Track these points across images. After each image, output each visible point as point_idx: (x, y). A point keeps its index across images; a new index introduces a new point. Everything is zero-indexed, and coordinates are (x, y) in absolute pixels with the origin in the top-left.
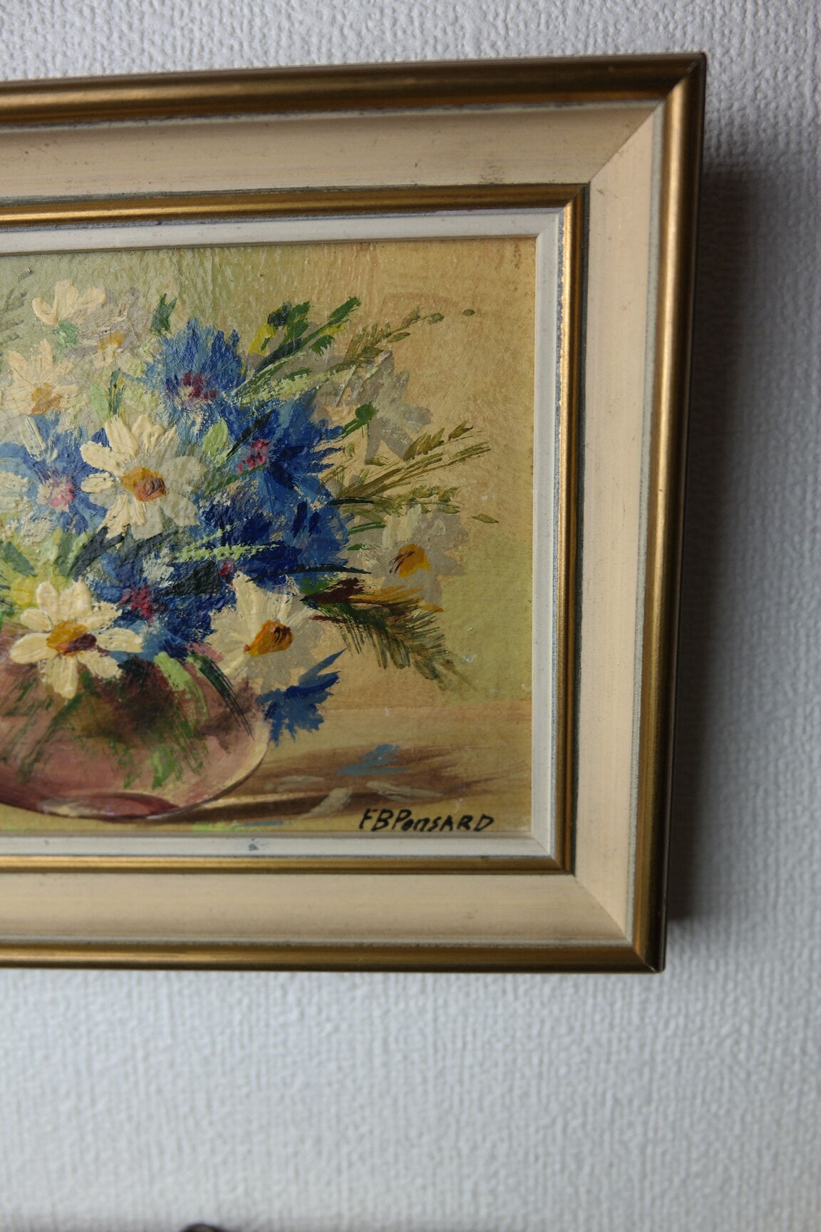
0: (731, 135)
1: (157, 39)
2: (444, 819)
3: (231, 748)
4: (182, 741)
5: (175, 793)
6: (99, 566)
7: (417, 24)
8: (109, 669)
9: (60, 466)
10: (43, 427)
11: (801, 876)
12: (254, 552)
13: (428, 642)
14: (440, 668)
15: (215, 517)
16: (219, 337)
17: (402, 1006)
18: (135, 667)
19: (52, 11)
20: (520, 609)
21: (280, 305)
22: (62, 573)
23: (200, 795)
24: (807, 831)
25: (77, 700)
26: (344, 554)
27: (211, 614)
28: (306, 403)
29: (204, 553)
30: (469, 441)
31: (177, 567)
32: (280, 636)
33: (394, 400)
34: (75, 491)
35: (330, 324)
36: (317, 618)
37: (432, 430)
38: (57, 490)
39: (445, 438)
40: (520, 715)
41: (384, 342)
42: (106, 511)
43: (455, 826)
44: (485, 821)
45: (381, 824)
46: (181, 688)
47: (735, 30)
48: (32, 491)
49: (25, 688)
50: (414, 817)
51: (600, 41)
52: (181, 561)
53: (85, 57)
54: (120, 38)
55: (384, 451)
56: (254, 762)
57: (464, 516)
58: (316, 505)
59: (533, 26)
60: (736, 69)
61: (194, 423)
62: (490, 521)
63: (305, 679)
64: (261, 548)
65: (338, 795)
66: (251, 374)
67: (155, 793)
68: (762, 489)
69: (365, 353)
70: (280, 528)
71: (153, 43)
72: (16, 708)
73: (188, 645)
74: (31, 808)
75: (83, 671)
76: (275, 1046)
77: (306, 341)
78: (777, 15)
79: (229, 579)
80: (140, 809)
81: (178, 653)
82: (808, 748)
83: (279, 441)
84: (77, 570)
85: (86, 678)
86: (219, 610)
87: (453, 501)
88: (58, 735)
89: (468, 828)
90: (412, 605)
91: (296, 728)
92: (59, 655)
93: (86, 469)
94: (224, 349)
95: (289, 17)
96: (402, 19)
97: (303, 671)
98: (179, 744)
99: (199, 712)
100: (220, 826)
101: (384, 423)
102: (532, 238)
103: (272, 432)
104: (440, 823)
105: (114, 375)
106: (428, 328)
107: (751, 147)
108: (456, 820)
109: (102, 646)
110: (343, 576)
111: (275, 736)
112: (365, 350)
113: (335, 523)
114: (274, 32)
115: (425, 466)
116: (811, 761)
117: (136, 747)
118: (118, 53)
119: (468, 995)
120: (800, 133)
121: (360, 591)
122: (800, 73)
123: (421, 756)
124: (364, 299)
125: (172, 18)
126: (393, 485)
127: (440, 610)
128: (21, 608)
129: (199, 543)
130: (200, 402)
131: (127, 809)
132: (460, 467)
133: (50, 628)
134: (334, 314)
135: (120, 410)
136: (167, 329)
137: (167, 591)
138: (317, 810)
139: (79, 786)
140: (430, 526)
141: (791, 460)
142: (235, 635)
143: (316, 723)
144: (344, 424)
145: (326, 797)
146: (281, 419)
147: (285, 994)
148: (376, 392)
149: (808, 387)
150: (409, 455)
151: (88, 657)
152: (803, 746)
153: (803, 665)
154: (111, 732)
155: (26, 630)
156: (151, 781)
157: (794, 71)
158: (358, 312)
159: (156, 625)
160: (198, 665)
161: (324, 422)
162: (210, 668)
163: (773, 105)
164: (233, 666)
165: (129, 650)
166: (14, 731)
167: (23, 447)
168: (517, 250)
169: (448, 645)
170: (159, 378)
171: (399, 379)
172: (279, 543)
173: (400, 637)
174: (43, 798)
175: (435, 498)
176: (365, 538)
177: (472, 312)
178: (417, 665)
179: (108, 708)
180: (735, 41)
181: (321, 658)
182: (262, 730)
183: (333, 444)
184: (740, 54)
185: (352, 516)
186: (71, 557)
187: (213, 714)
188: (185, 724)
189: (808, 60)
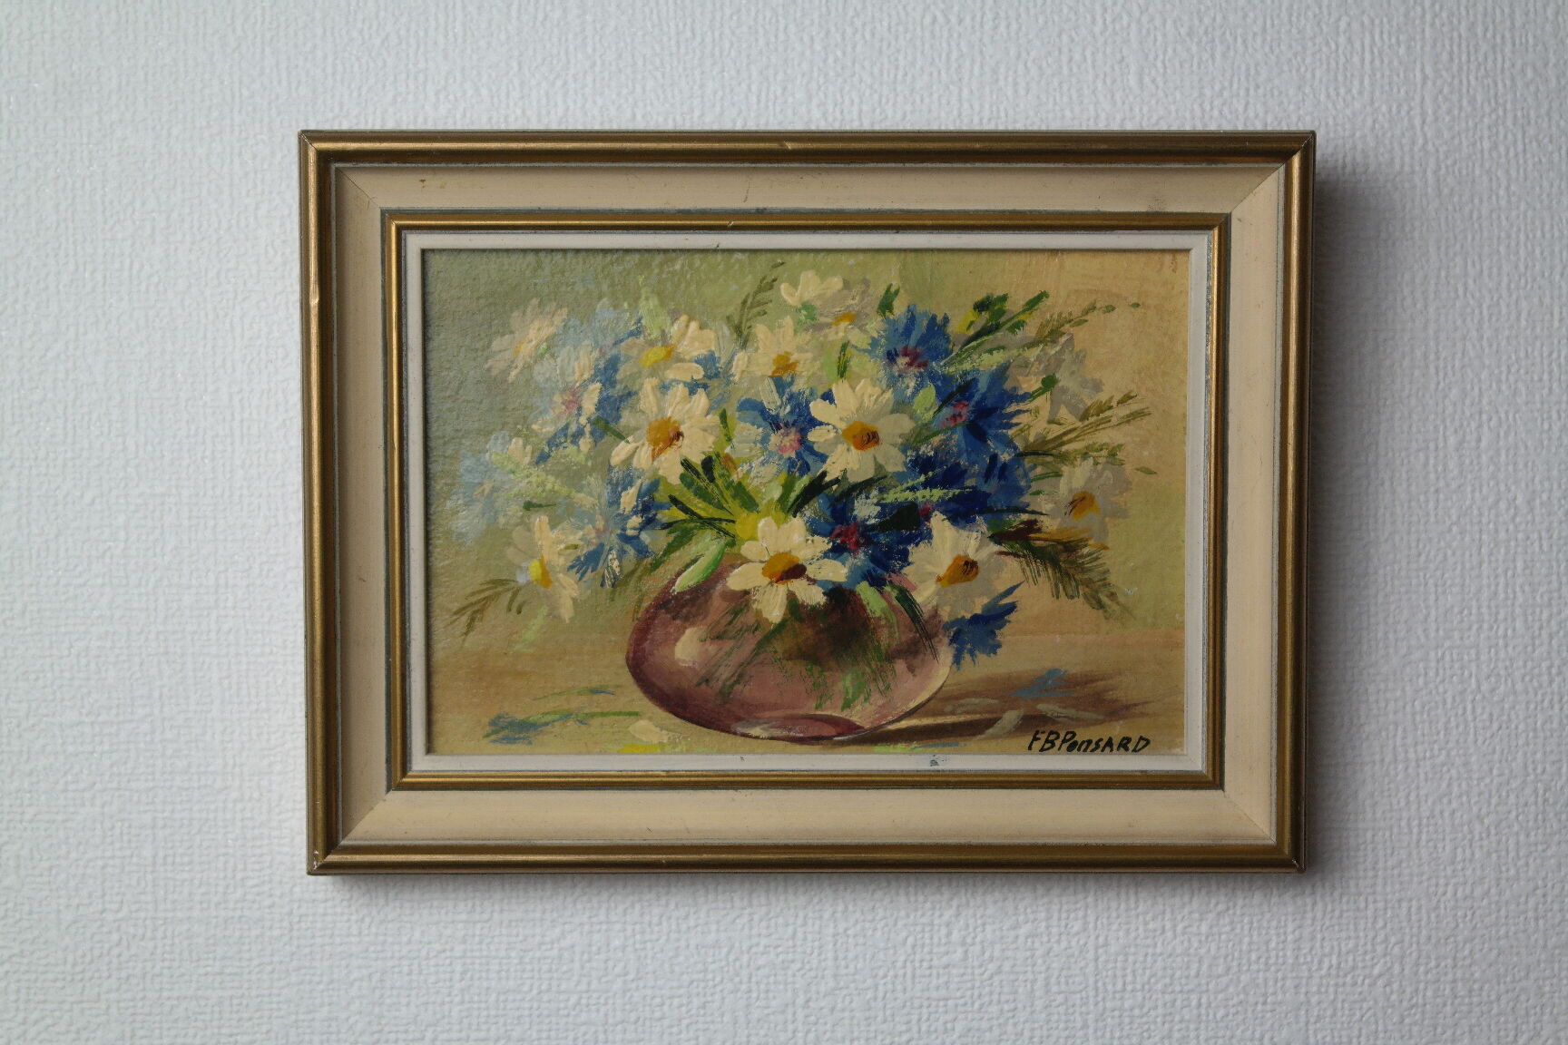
0: (1354, 159)
1: (867, 63)
2: (1105, 740)
3: (917, 671)
4: (873, 663)
5: (861, 715)
6: (816, 505)
7: (1089, 61)
8: (814, 596)
9: (791, 420)
10: (780, 385)
11: (1442, 812)
12: (950, 495)
13: (1095, 576)
14: (1105, 600)
15: (921, 464)
16: (934, 318)
17: (1064, 944)
18: (839, 596)
19: (776, 36)
20: (1175, 546)
21: (984, 295)
22: (783, 509)
23: (885, 716)
24: (1445, 769)
25: (781, 626)
26: (1026, 499)
27: (909, 548)
28: (1001, 374)
29: (909, 496)
30: (1134, 406)
31: (884, 506)
32: (967, 568)
33: (1073, 373)
34: (803, 441)
35: (1024, 311)
36: (1001, 553)
37: (1103, 397)
38: (786, 439)
39: (1114, 403)
40: (1175, 644)
41: (1067, 326)
42: (827, 457)
43: (1115, 747)
44: (1142, 743)
45: (1048, 745)
46: (878, 614)
47: (1356, 73)
48: (765, 440)
49: (736, 613)
50: (1079, 739)
51: (1243, 79)
52: (888, 501)
53: (803, 75)
54: (835, 62)
55: (1064, 413)
56: (935, 684)
57: (1128, 468)
58: (1005, 457)
59: (1187, 66)
60: (1357, 105)
61: (908, 387)
62: (1149, 472)
63: (987, 608)
64: (957, 491)
65: (1011, 717)
66: (956, 350)
67: (844, 715)
68: (1390, 454)
69: (1052, 334)
70: (973, 476)
71: (863, 67)
72: (725, 632)
73: (886, 575)
74: (726, 730)
75: (791, 597)
76: (937, 988)
77: (1005, 323)
78: (1390, 62)
79: (928, 518)
80: (828, 730)
81: (877, 583)
82: (1441, 690)
83: (977, 403)
84: (797, 508)
85: (794, 605)
86: (917, 545)
87: (1120, 456)
88: (761, 657)
89: (1127, 749)
90: (1081, 543)
91: (977, 652)
92: (771, 583)
93: (814, 423)
94: (937, 328)
95: (981, 52)
96: (1077, 57)
97: (986, 600)
98: (869, 665)
99: (891, 635)
100: (901, 747)
101: (1064, 391)
102: (1187, 251)
103: (972, 396)
104: (1102, 744)
105: (844, 347)
106: (1102, 316)
107: (1372, 169)
108: (1116, 742)
109: (811, 576)
110: (1025, 517)
111: (957, 660)
112: (1052, 332)
113: (1020, 472)
114: (968, 63)
115: (1096, 427)
116: (1445, 702)
117: (830, 669)
118: (832, 73)
119: (1128, 932)
120: (1412, 158)
121: (1039, 530)
122: (1411, 109)
123: (1087, 680)
124: (1052, 293)
125: (881, 48)
126: (1070, 441)
127: (1106, 548)
128: (743, 541)
129: (905, 485)
130: (914, 370)
131: (815, 730)
132: (1126, 428)
133: (767, 558)
134: (1027, 304)
135: (847, 374)
136: (891, 311)
137: (873, 527)
138: (991, 731)
139: (775, 707)
140: (1100, 475)
141: (1414, 430)
142: (929, 568)
143: (994, 649)
144: (1031, 391)
145: (999, 718)
146: (980, 385)
147: (949, 934)
148: (1059, 366)
149: (1427, 367)
150: (1084, 417)
151: (798, 586)
152: (1437, 687)
153: (1433, 613)
154: (810, 655)
155: (746, 561)
156: (840, 703)
157: (1405, 108)
158: (1047, 302)
159: (861, 558)
160: (894, 594)
161: (1015, 389)
162: (905, 598)
163: (1389, 135)
164: (924, 596)
165: (835, 579)
166: (722, 653)
167: (762, 403)
168: (1174, 259)
169: (1112, 578)
170: (880, 351)
171: (1077, 356)
172: (972, 487)
173: (1071, 572)
174: (739, 719)
175: (1104, 453)
176: (1045, 485)
177: (1138, 305)
178: (1085, 596)
179: (810, 632)
180: (1356, 83)
181: (1002, 588)
182: (946, 654)
183: (1022, 406)
184: (1361, 93)
185: (1035, 466)
186: (793, 496)
187: (904, 639)
188: (878, 649)
189: (1418, 99)
